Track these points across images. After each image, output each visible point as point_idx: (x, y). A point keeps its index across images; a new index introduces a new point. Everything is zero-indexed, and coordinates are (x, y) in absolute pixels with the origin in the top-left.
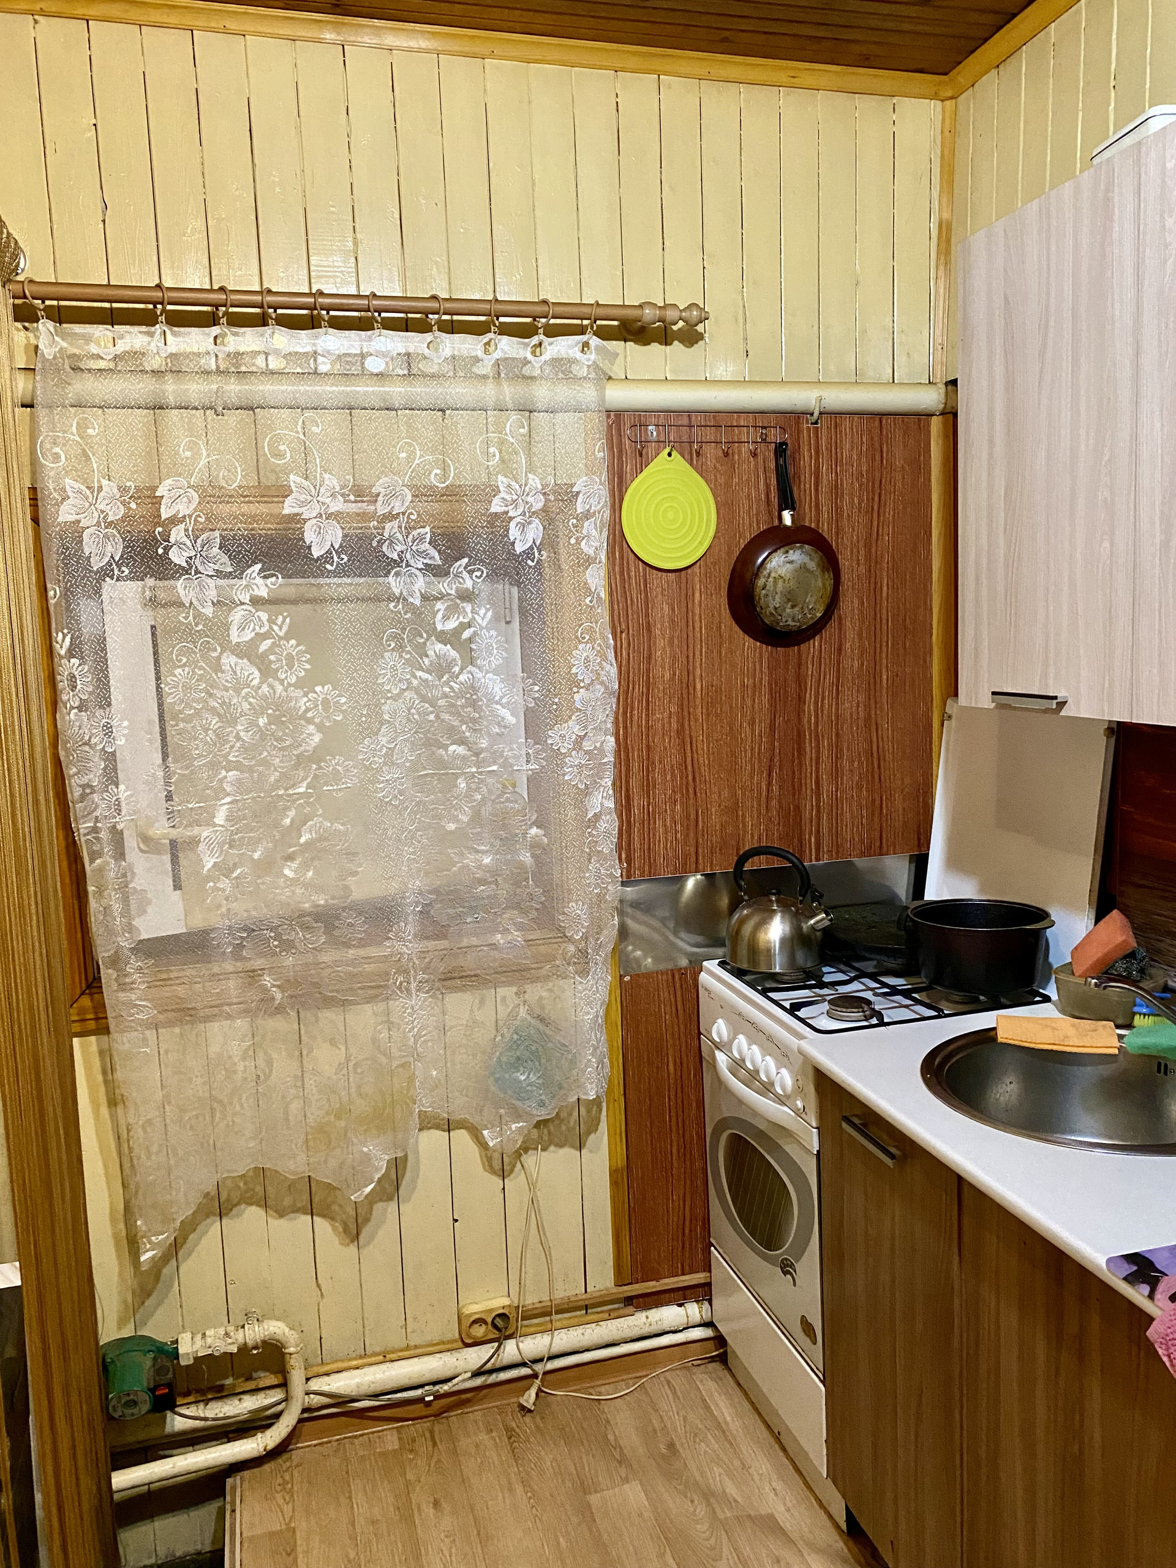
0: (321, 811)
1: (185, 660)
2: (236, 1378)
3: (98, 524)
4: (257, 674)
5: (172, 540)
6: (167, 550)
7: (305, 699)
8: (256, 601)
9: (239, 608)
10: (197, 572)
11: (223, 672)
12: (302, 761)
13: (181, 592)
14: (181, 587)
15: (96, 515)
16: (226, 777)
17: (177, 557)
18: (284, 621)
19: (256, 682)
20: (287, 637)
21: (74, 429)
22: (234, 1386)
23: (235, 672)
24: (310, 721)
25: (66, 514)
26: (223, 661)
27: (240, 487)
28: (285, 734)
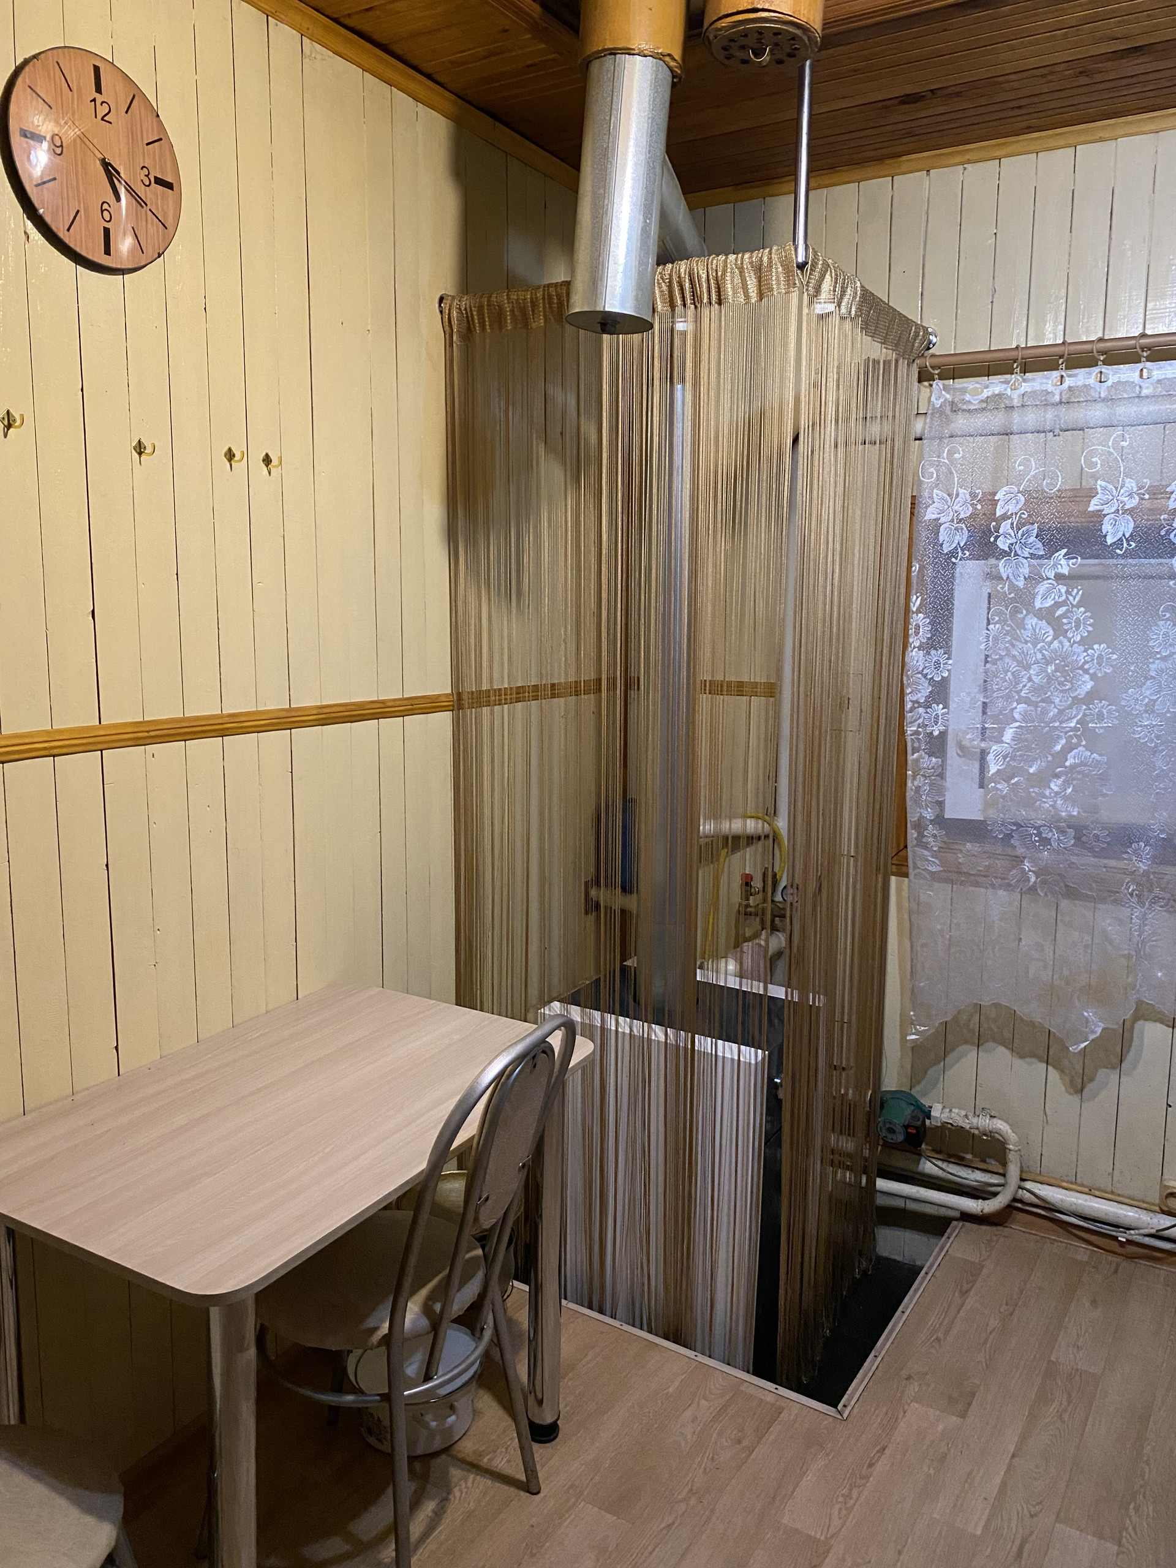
0: (1084, 743)
1: (997, 618)
2: (975, 1156)
3: (952, 521)
4: (1051, 632)
5: (1001, 531)
6: (997, 538)
7: (1085, 654)
8: (1059, 577)
9: (1045, 582)
10: (1016, 554)
11: (1025, 630)
12: (1076, 701)
13: (1002, 570)
14: (1003, 567)
15: (952, 513)
16: (1016, 708)
17: (1003, 544)
18: (1078, 593)
19: (1050, 638)
20: (1078, 606)
21: (945, 454)
22: (971, 1161)
23: (1035, 630)
24: (1086, 671)
25: (930, 514)
26: (1026, 622)
27: (1059, 491)
28: (1066, 680)
